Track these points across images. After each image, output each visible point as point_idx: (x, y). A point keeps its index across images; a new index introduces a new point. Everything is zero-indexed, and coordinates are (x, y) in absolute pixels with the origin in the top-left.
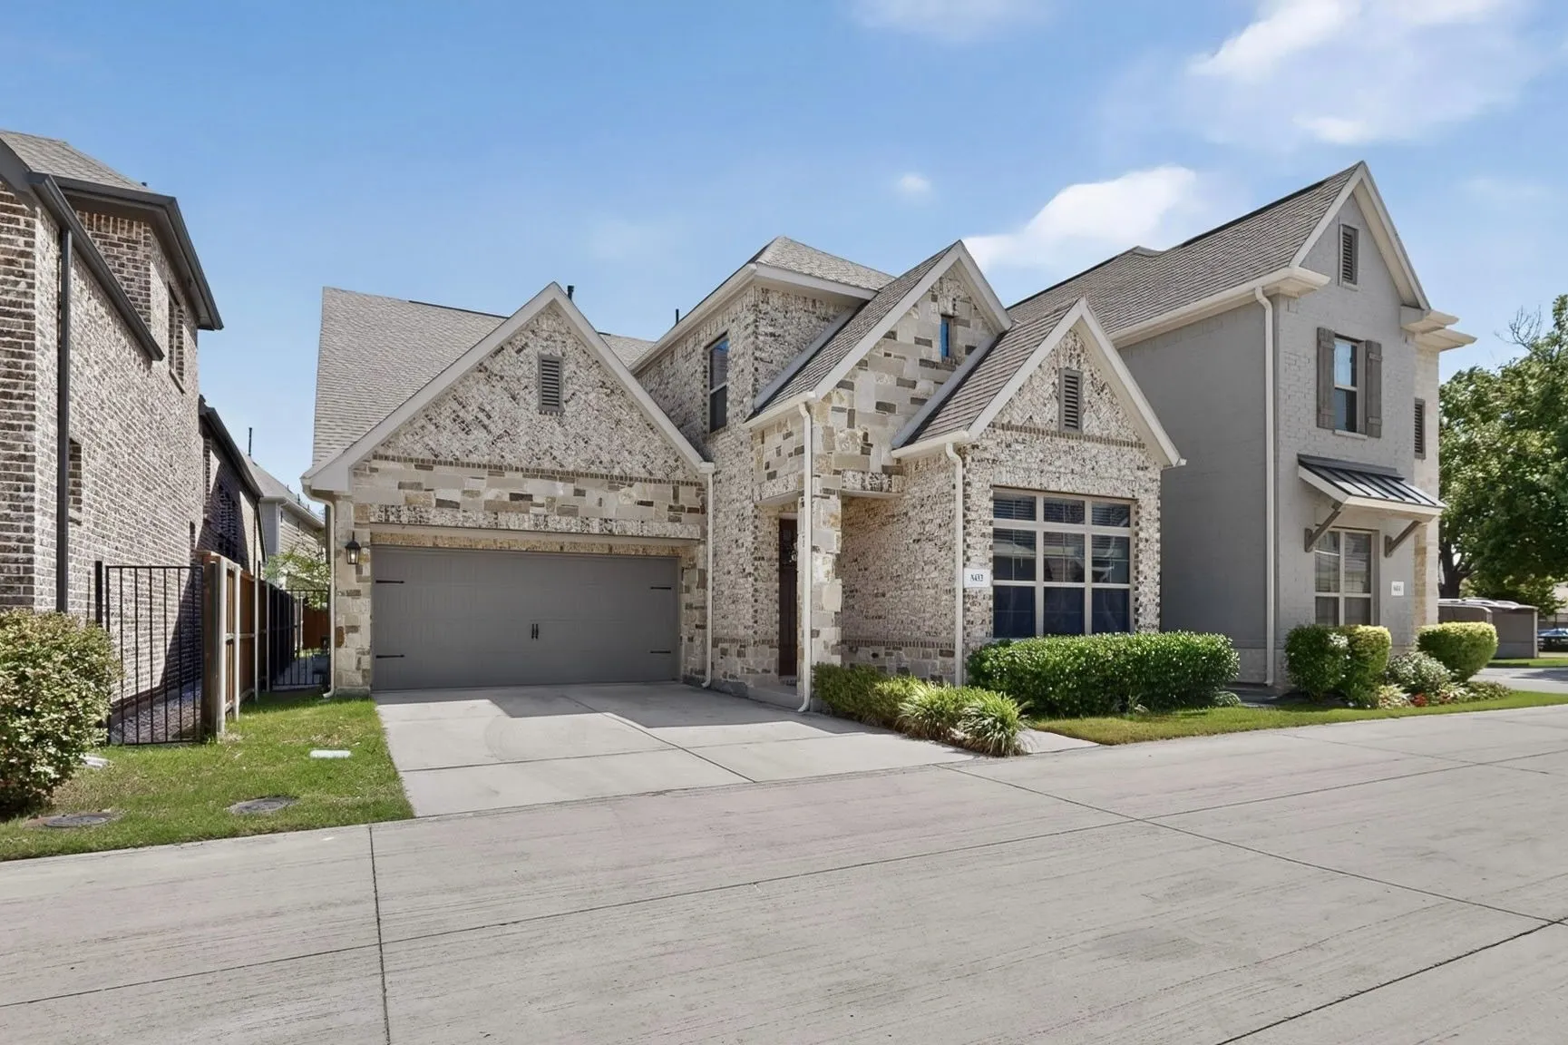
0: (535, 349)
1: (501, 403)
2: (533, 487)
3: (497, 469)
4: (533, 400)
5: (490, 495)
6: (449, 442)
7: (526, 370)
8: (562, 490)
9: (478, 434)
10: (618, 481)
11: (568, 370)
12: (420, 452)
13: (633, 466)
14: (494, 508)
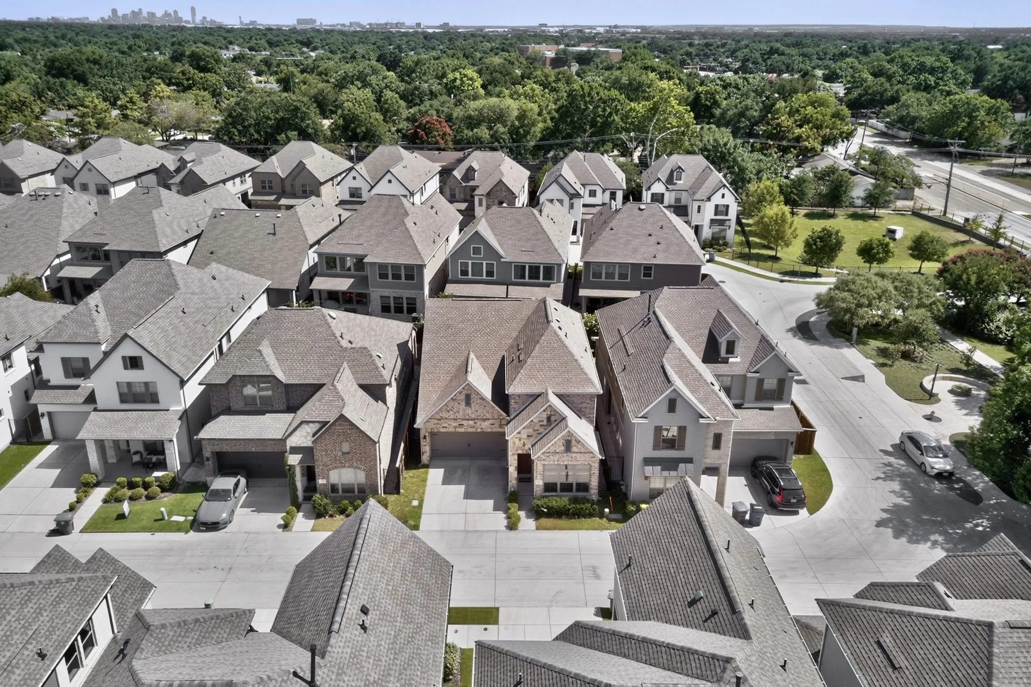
0: (464, 392)
1: (456, 405)
2: (465, 422)
3: (455, 419)
4: (463, 403)
5: (454, 424)
6: (444, 415)
7: (463, 397)
8: (471, 422)
9: (451, 412)
10: (484, 420)
11: (472, 396)
12: (438, 417)
13: (488, 416)
14: (455, 427)
